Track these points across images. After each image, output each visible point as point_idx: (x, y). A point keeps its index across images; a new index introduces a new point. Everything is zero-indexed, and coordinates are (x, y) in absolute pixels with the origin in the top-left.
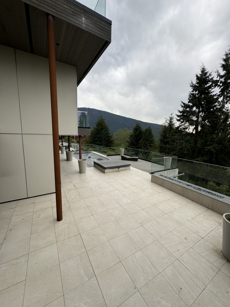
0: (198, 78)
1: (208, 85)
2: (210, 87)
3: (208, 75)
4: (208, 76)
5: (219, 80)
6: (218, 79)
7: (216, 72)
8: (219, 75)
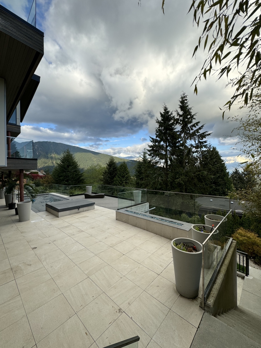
0: (162, 115)
1: (171, 122)
2: (173, 124)
3: (170, 113)
4: (170, 115)
5: (179, 119)
6: (178, 117)
7: (176, 111)
8: (178, 114)
